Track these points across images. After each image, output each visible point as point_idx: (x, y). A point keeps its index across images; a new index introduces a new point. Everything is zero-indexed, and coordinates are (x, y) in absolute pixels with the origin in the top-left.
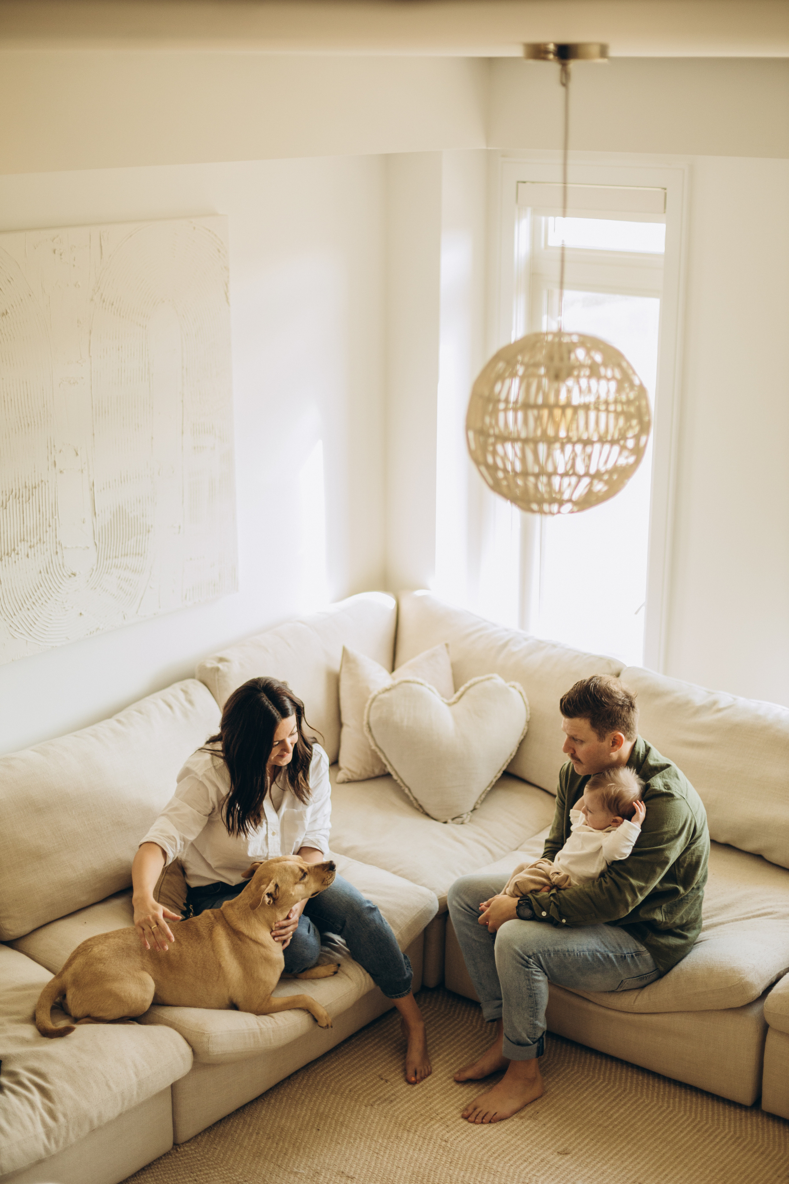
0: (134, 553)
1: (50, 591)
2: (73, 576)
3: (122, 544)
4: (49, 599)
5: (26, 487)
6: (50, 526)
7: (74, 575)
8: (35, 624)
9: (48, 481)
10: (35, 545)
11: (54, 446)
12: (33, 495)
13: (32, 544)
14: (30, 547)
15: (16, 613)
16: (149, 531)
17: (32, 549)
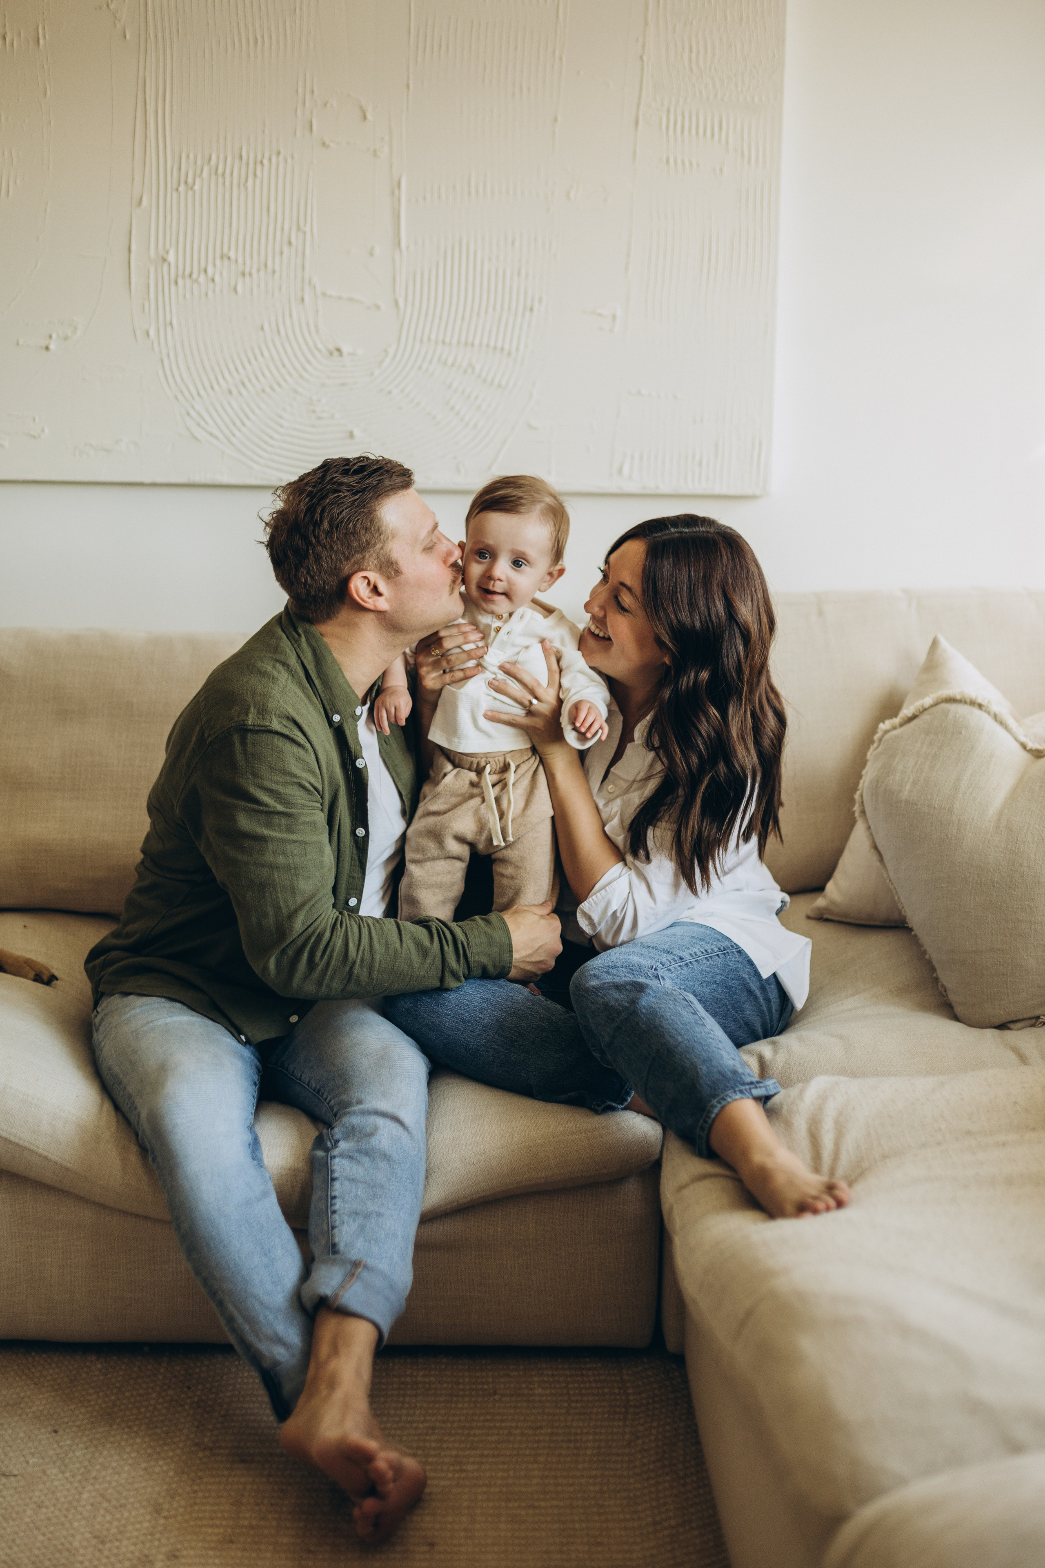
0: (492, 344)
1: (283, 370)
2: (336, 353)
3: (463, 319)
4: (279, 385)
5: (241, 157)
6: (290, 243)
7: (339, 350)
8: (244, 425)
9: (292, 157)
10: (254, 271)
11: (313, 92)
12: (255, 175)
13: (247, 270)
14: (243, 274)
15: (202, 393)
16: (531, 310)
17: (247, 278)
